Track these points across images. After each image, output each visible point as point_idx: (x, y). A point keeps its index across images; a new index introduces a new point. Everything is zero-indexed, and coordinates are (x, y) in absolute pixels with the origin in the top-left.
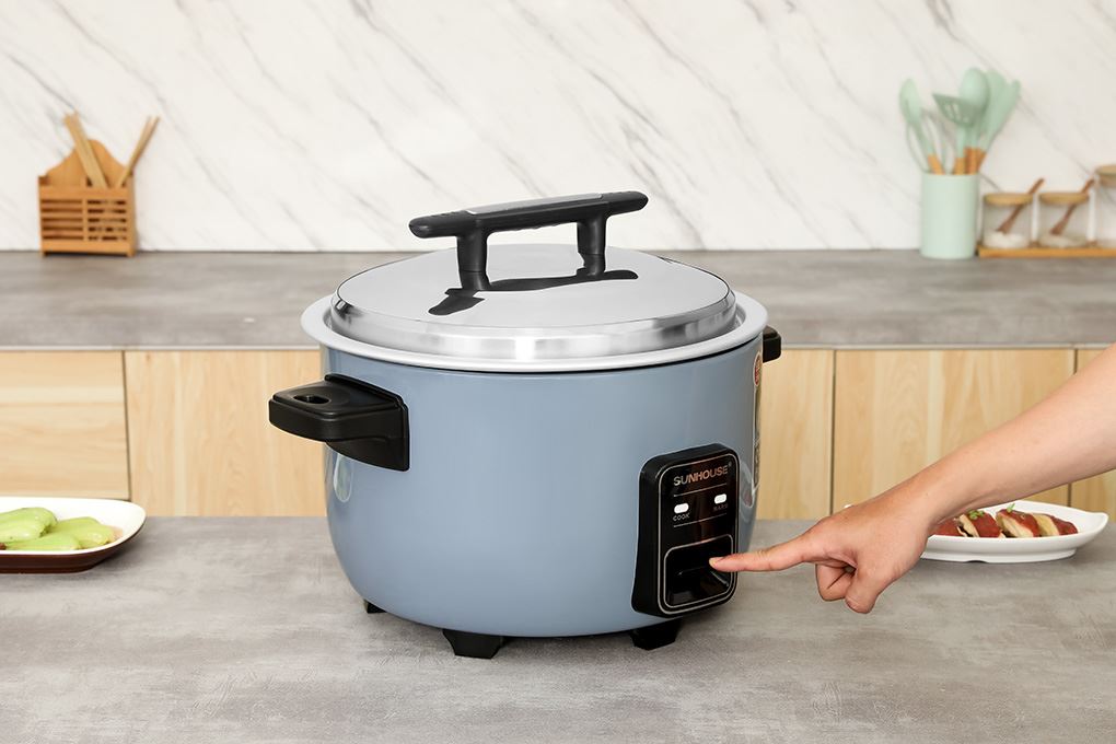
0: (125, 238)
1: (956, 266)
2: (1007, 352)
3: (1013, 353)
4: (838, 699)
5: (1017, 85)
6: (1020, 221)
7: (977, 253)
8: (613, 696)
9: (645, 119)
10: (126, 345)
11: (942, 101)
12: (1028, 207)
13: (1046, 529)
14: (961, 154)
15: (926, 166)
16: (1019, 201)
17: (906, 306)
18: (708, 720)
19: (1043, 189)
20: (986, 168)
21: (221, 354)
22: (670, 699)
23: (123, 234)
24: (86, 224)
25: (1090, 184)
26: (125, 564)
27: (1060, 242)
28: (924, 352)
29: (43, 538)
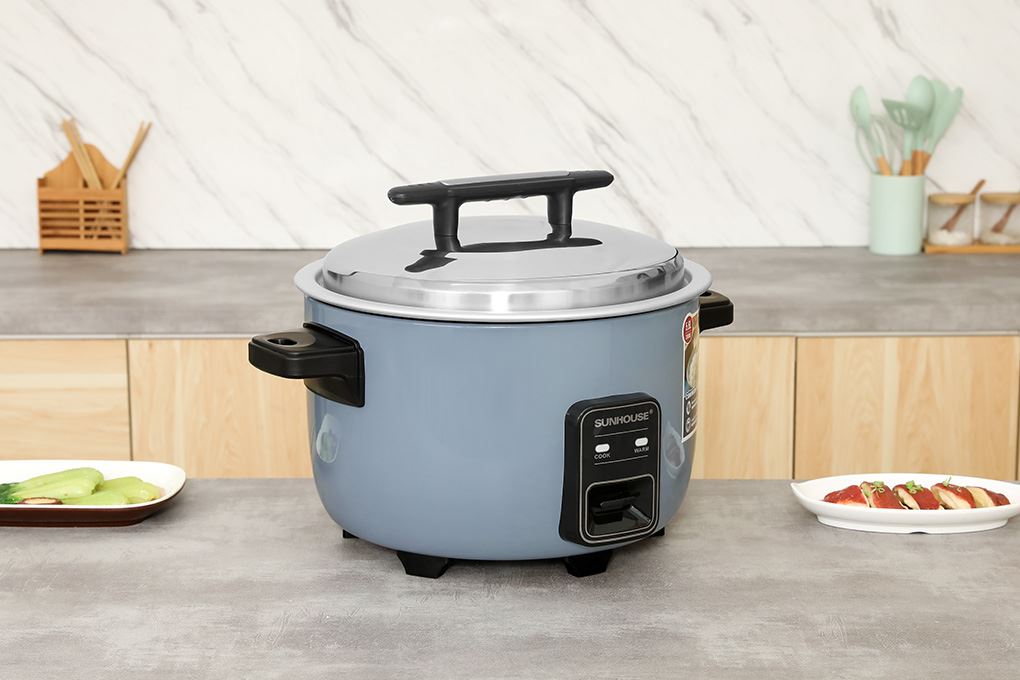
0: (119, 237)
1: (904, 261)
2: (958, 339)
4: (842, 630)
5: (960, 92)
6: (963, 219)
7: (923, 250)
8: (637, 628)
9: (610, 125)
10: (129, 334)
11: (891, 106)
12: (971, 207)
13: (982, 502)
14: (908, 156)
15: (875, 169)
16: (962, 201)
17: (861, 296)
18: (727, 647)
19: (984, 190)
20: (931, 170)
21: (219, 342)
22: (691, 630)
23: (118, 232)
24: (82, 224)
26: (171, 519)
27: (1001, 239)
28: (879, 340)
29: (95, 495)
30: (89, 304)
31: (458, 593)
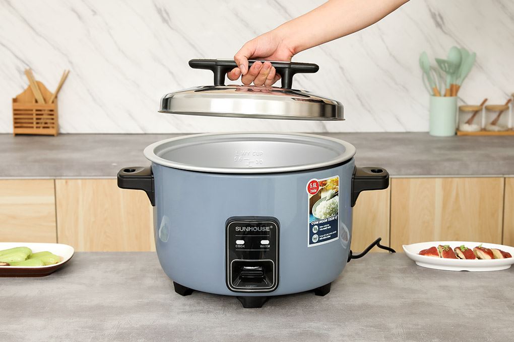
0: (53, 127)
1: (446, 139)
2: (472, 179)
3: (475, 179)
4: (404, 332)
5: (475, 55)
6: (476, 119)
7: (456, 134)
8: (298, 330)
10: (55, 176)
11: (440, 62)
12: (480, 112)
13: (497, 256)
14: (448, 87)
15: (432, 93)
16: (476, 109)
17: (424, 157)
19: (487, 104)
20: (460, 94)
22: (326, 332)
23: (52, 125)
24: (35, 121)
25: (509, 101)
26: (66, 273)
27: (496, 128)
28: (433, 179)
29: (27, 261)
30: (36, 161)
31: (208, 312)
